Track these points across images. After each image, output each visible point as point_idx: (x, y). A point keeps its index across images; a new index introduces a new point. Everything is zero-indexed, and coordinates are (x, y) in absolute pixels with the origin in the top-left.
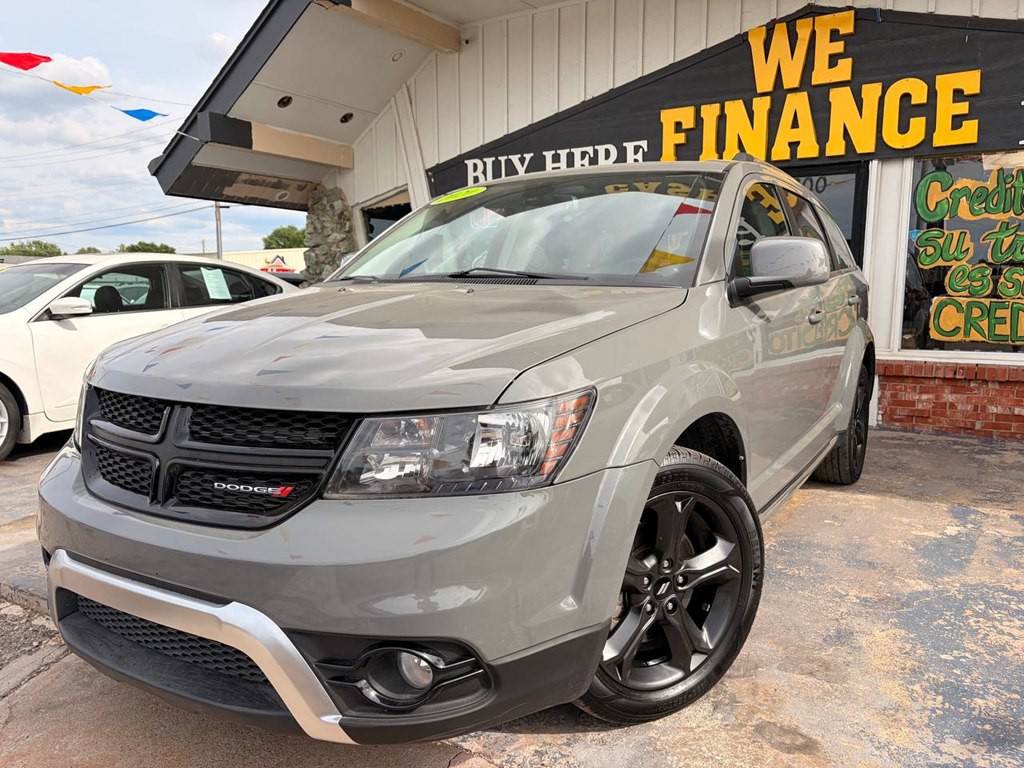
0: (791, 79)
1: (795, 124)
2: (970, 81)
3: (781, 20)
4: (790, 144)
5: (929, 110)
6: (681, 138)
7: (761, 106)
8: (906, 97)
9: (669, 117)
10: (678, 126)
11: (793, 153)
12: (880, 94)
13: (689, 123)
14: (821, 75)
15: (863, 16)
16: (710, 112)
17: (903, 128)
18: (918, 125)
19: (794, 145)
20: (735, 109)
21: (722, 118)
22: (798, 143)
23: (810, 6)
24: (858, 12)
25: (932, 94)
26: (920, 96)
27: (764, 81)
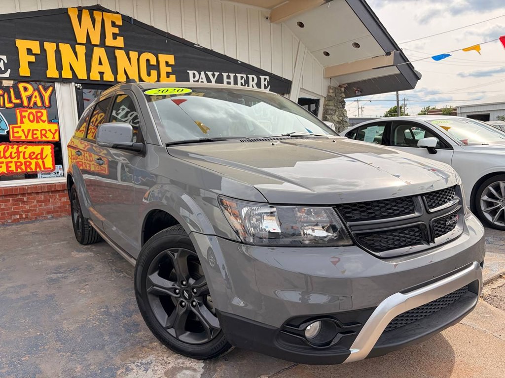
0: (96, 39)
1: (100, 63)
2: (171, 59)
3: (86, 8)
4: (99, 73)
5: (157, 67)
6: (32, 59)
7: (81, 50)
8: (148, 61)
9: (22, 45)
10: (29, 51)
11: (102, 77)
12: (137, 57)
13: (36, 50)
14: (109, 42)
15: (125, 18)
16: (50, 47)
17: (149, 74)
18: (154, 73)
19: (102, 74)
20: (65, 48)
21: (58, 52)
22: (103, 73)
23: (98, 5)
24: (123, 16)
25: (158, 61)
26: (153, 62)
27: (81, 38)
